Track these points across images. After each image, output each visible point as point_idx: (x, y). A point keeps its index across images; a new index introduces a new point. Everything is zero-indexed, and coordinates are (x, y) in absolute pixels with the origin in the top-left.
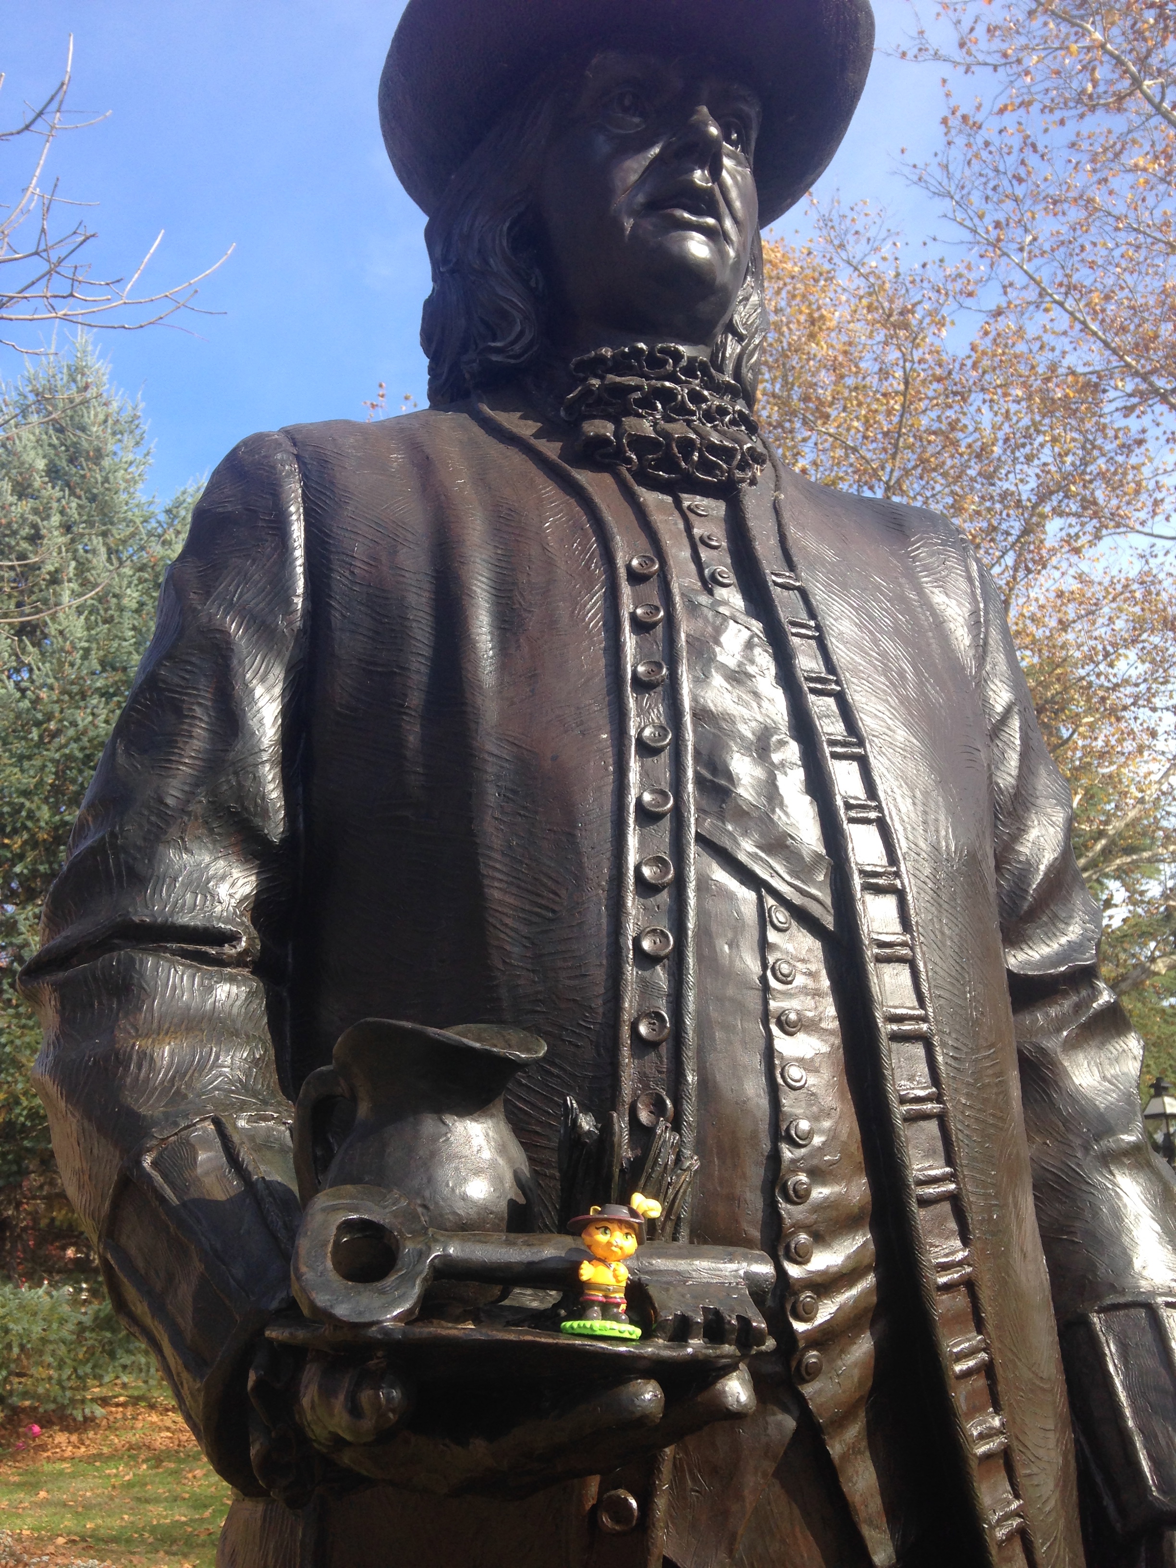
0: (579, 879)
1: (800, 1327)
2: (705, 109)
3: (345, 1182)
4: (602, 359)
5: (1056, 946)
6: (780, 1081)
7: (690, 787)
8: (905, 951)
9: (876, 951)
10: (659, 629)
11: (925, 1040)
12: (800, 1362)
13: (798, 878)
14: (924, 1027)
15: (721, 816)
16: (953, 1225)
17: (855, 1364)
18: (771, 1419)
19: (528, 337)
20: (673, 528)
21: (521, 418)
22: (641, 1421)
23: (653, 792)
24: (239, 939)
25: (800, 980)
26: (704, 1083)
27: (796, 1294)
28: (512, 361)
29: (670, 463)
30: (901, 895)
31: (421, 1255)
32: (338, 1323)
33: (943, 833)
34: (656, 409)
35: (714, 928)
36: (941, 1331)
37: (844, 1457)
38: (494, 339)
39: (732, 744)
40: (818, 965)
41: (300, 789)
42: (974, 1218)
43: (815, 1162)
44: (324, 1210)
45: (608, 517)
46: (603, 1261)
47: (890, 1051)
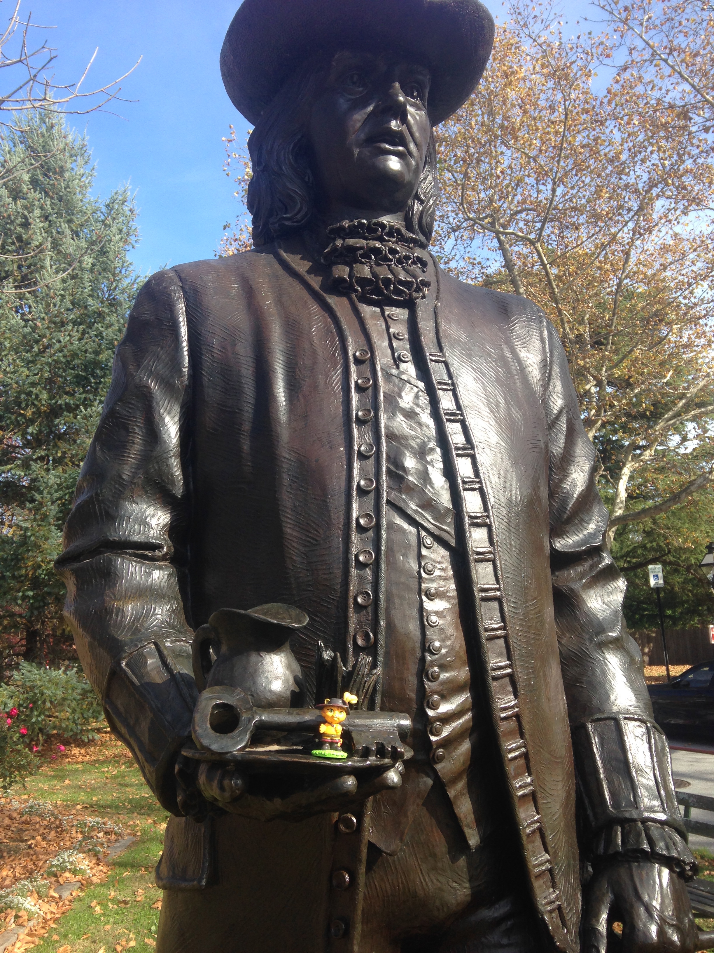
0: (329, 524)
1: (433, 738)
2: (397, 85)
3: (216, 685)
4: (342, 228)
5: (581, 536)
6: (426, 623)
7: (384, 477)
8: (490, 556)
9: (475, 556)
10: (370, 390)
11: (499, 600)
12: (434, 754)
13: (437, 521)
14: (498, 593)
15: (400, 491)
16: (510, 689)
17: (462, 754)
18: (421, 780)
19: (305, 210)
20: (379, 328)
21: (302, 259)
22: (347, 794)
23: (366, 479)
24: (163, 548)
25: (437, 573)
26: (390, 625)
27: (432, 724)
28: (296, 224)
29: (377, 291)
30: (489, 527)
31: (250, 720)
32: (213, 753)
33: (514, 492)
34: (371, 259)
35: (395, 548)
36: (502, 739)
37: (456, 797)
38: (285, 213)
39: (406, 452)
40: (447, 564)
41: (190, 468)
42: (521, 684)
43: (442, 662)
44: (206, 699)
45: (345, 327)
46: (331, 724)
47: (480, 606)
